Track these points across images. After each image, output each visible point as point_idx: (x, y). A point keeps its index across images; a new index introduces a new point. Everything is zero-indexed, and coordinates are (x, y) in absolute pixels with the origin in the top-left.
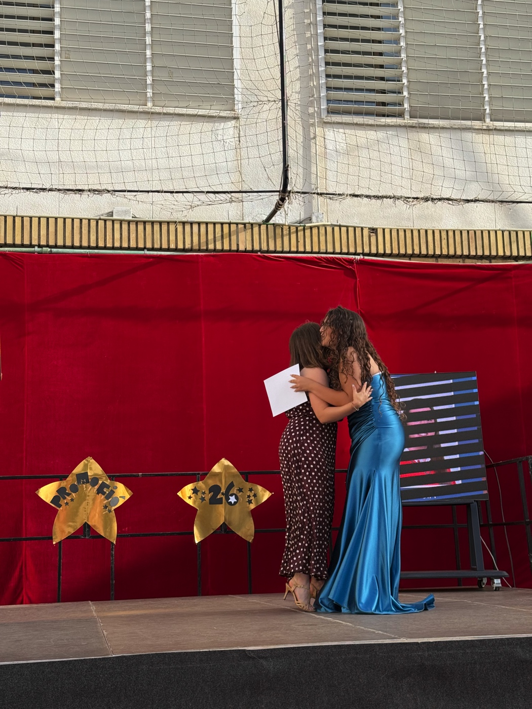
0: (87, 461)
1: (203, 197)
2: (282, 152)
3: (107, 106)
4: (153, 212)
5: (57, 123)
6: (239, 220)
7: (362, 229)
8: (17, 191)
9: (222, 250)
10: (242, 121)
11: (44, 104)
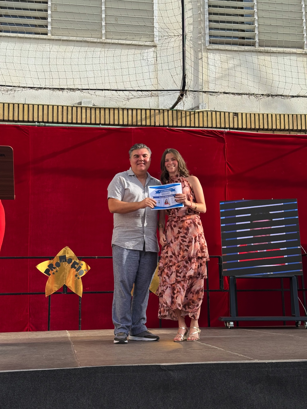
0: (66, 249)
1: (134, 93)
2: (182, 67)
3: (78, 39)
4: (105, 102)
5: (49, 49)
6: (156, 107)
7: (229, 113)
8: (25, 89)
9: (146, 125)
10: (158, 48)
11: (41, 37)
